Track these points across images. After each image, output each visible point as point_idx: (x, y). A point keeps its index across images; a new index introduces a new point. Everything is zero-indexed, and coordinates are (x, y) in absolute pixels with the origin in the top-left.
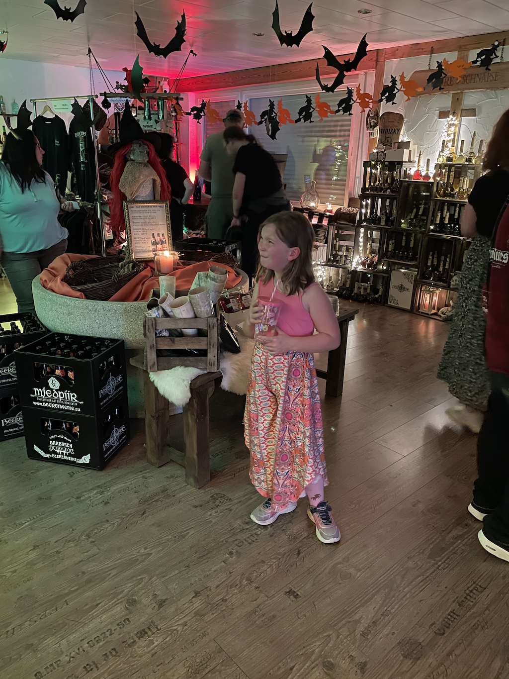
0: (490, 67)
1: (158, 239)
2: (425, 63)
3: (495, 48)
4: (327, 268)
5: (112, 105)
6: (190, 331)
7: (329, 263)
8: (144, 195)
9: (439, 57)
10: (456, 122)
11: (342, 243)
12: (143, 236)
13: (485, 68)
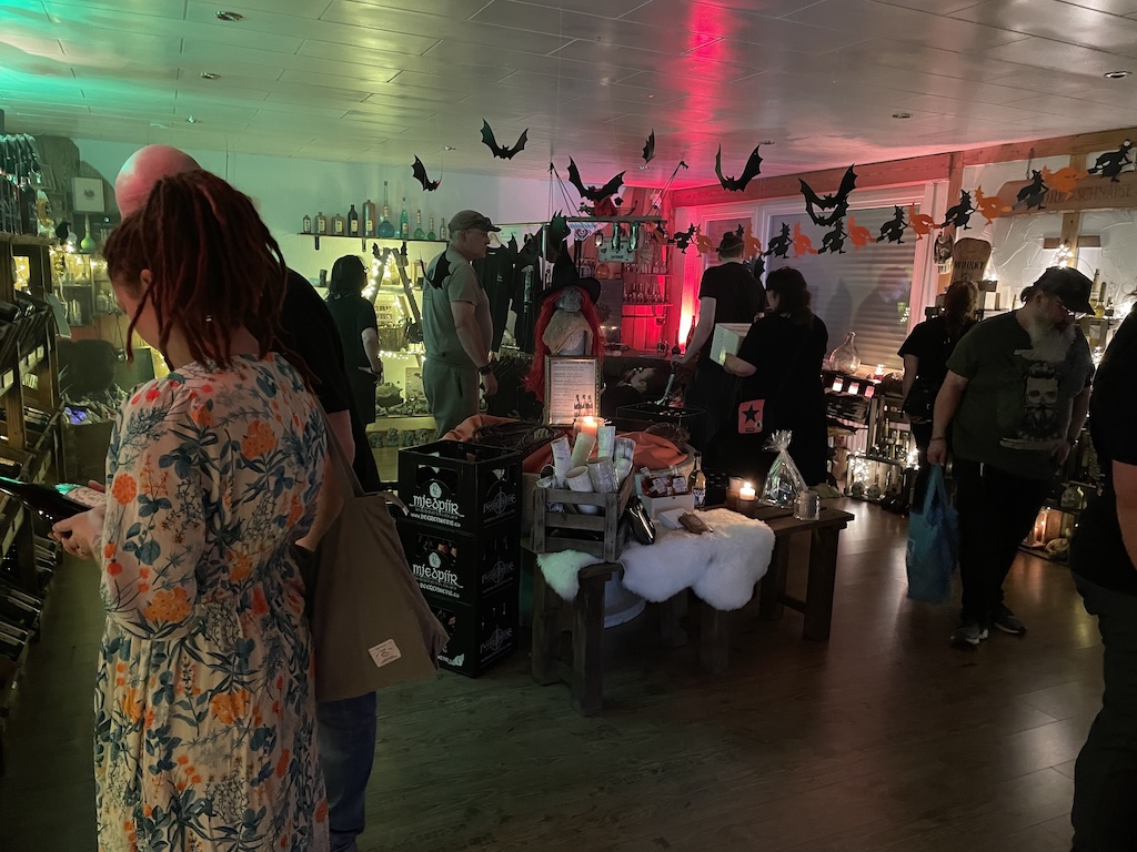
0: (1118, 178)
1: (582, 402)
2: (1019, 171)
3: (1124, 150)
4: (870, 462)
5: (573, 230)
6: (588, 509)
7: (871, 455)
8: (570, 348)
9: (1039, 164)
10: (1070, 254)
11: (893, 425)
12: (565, 398)
13: (1110, 178)
